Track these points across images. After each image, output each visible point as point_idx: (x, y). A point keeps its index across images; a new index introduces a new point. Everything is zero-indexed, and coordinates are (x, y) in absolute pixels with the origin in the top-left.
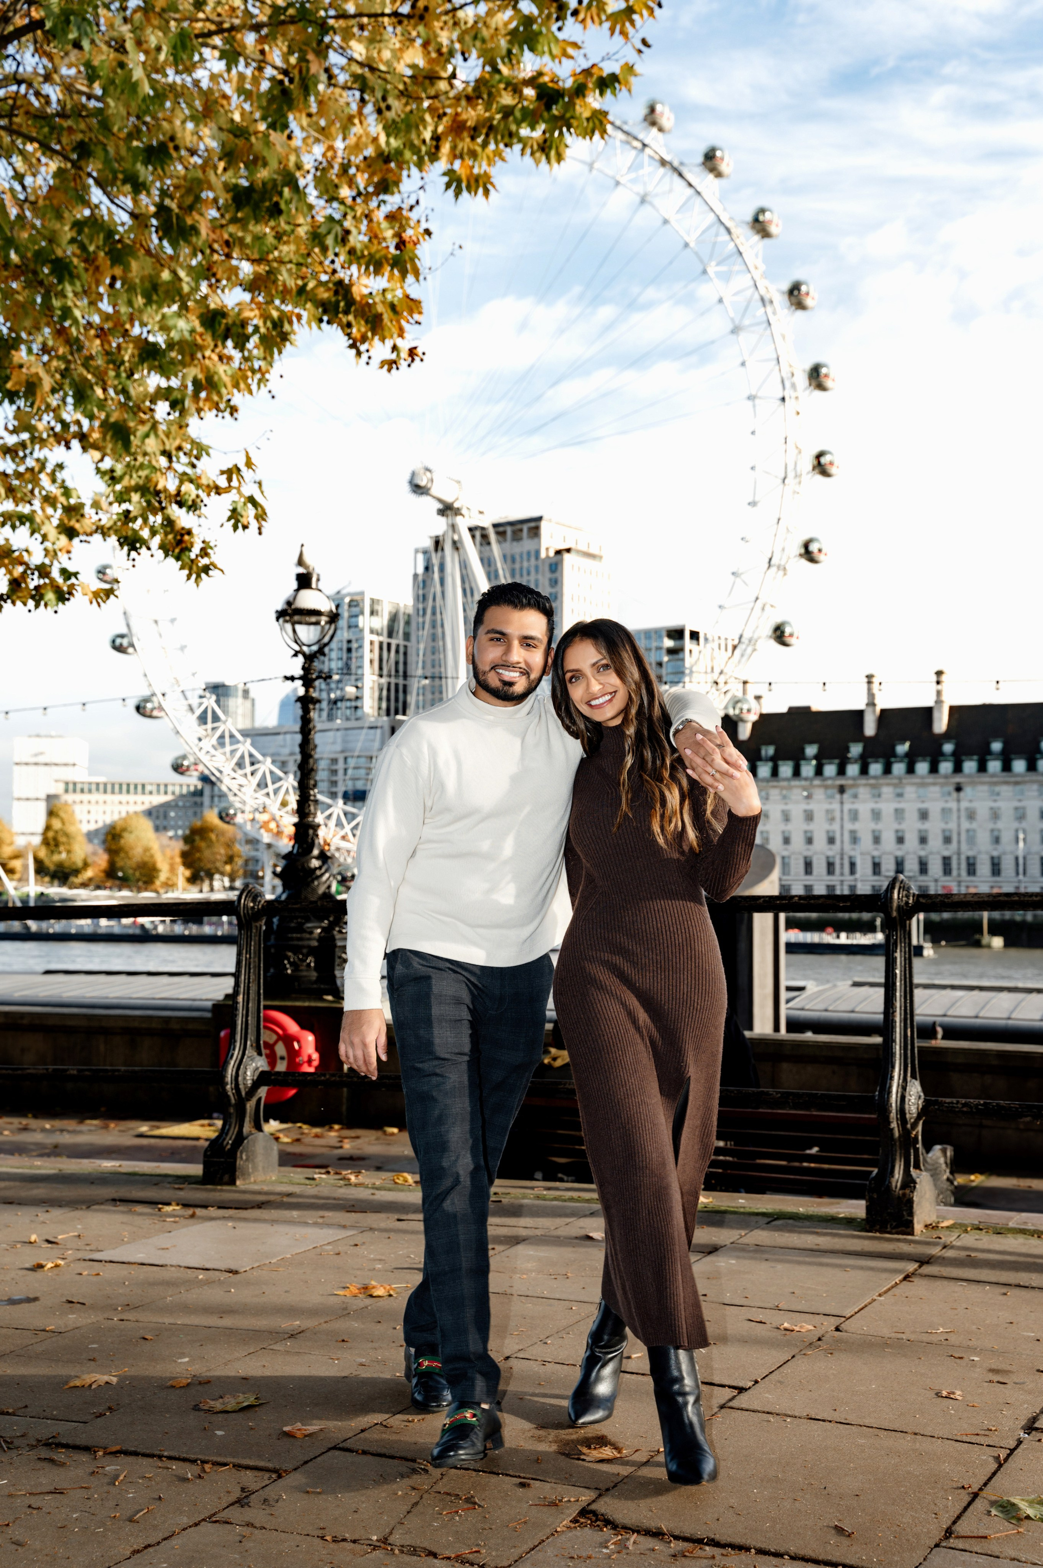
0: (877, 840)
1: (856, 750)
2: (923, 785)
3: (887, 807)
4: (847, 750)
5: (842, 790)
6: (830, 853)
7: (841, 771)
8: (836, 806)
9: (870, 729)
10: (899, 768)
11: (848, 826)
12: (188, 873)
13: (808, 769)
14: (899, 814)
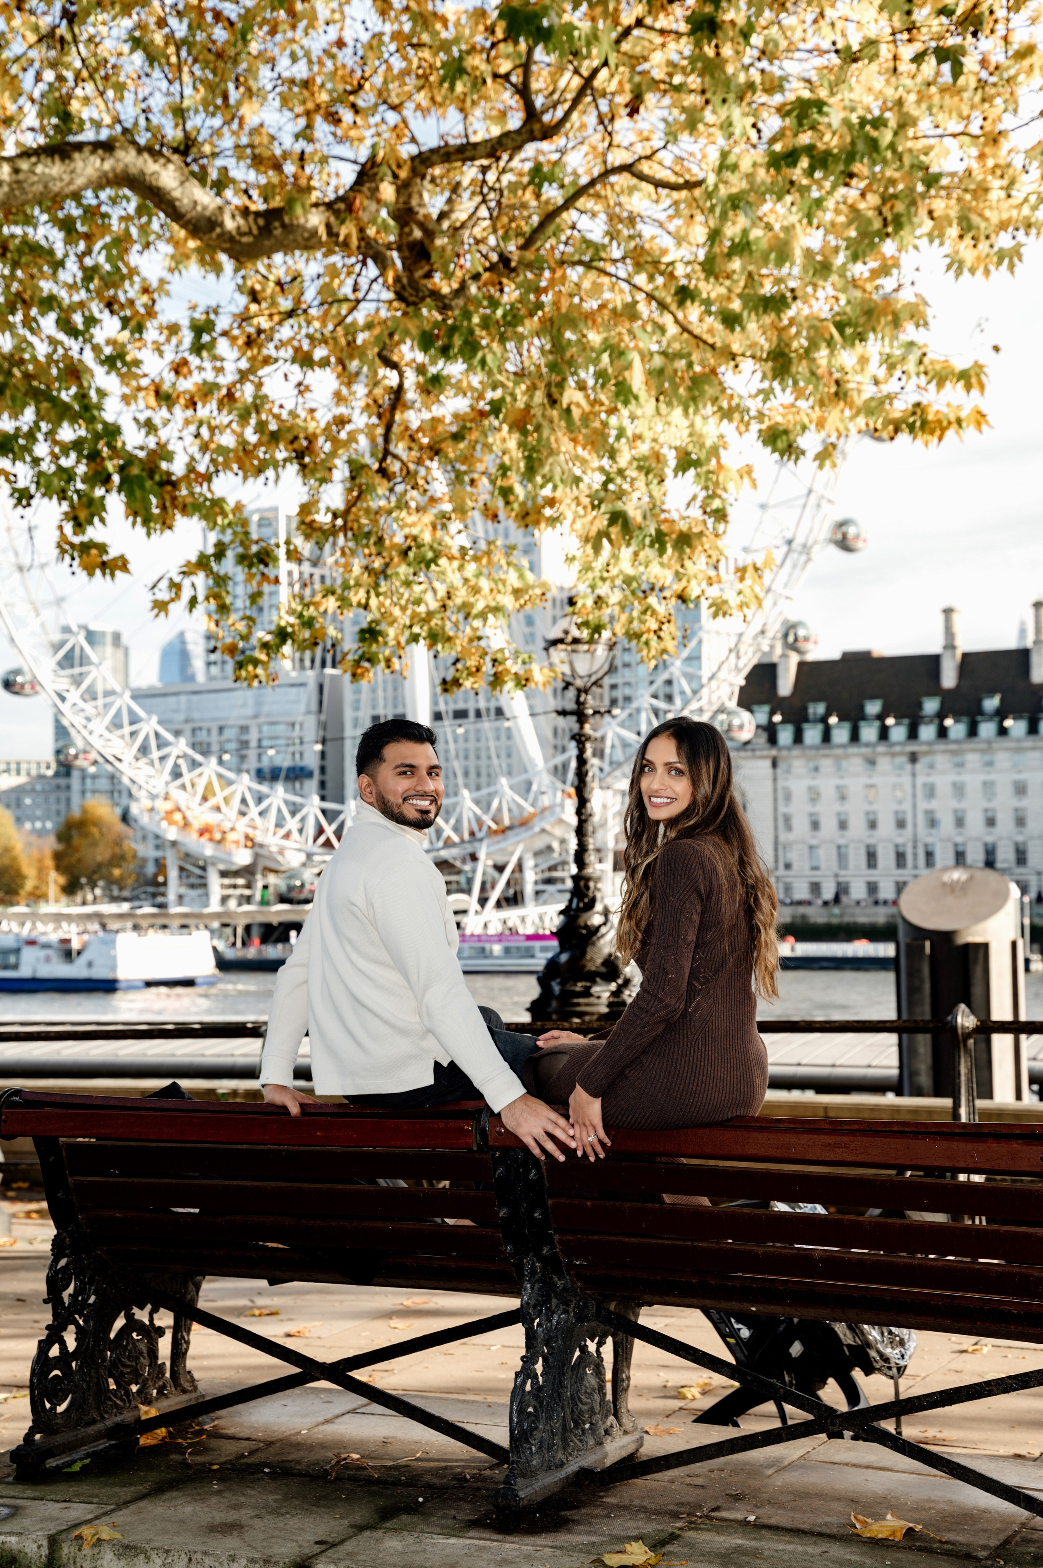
0: (960, 822)
1: (931, 706)
2: (1019, 750)
3: (973, 780)
4: (920, 706)
5: (913, 758)
6: (900, 841)
7: (913, 734)
8: (906, 780)
9: (949, 679)
10: (987, 729)
11: (923, 805)
12: (62, 880)
13: (869, 732)
14: (988, 787)
